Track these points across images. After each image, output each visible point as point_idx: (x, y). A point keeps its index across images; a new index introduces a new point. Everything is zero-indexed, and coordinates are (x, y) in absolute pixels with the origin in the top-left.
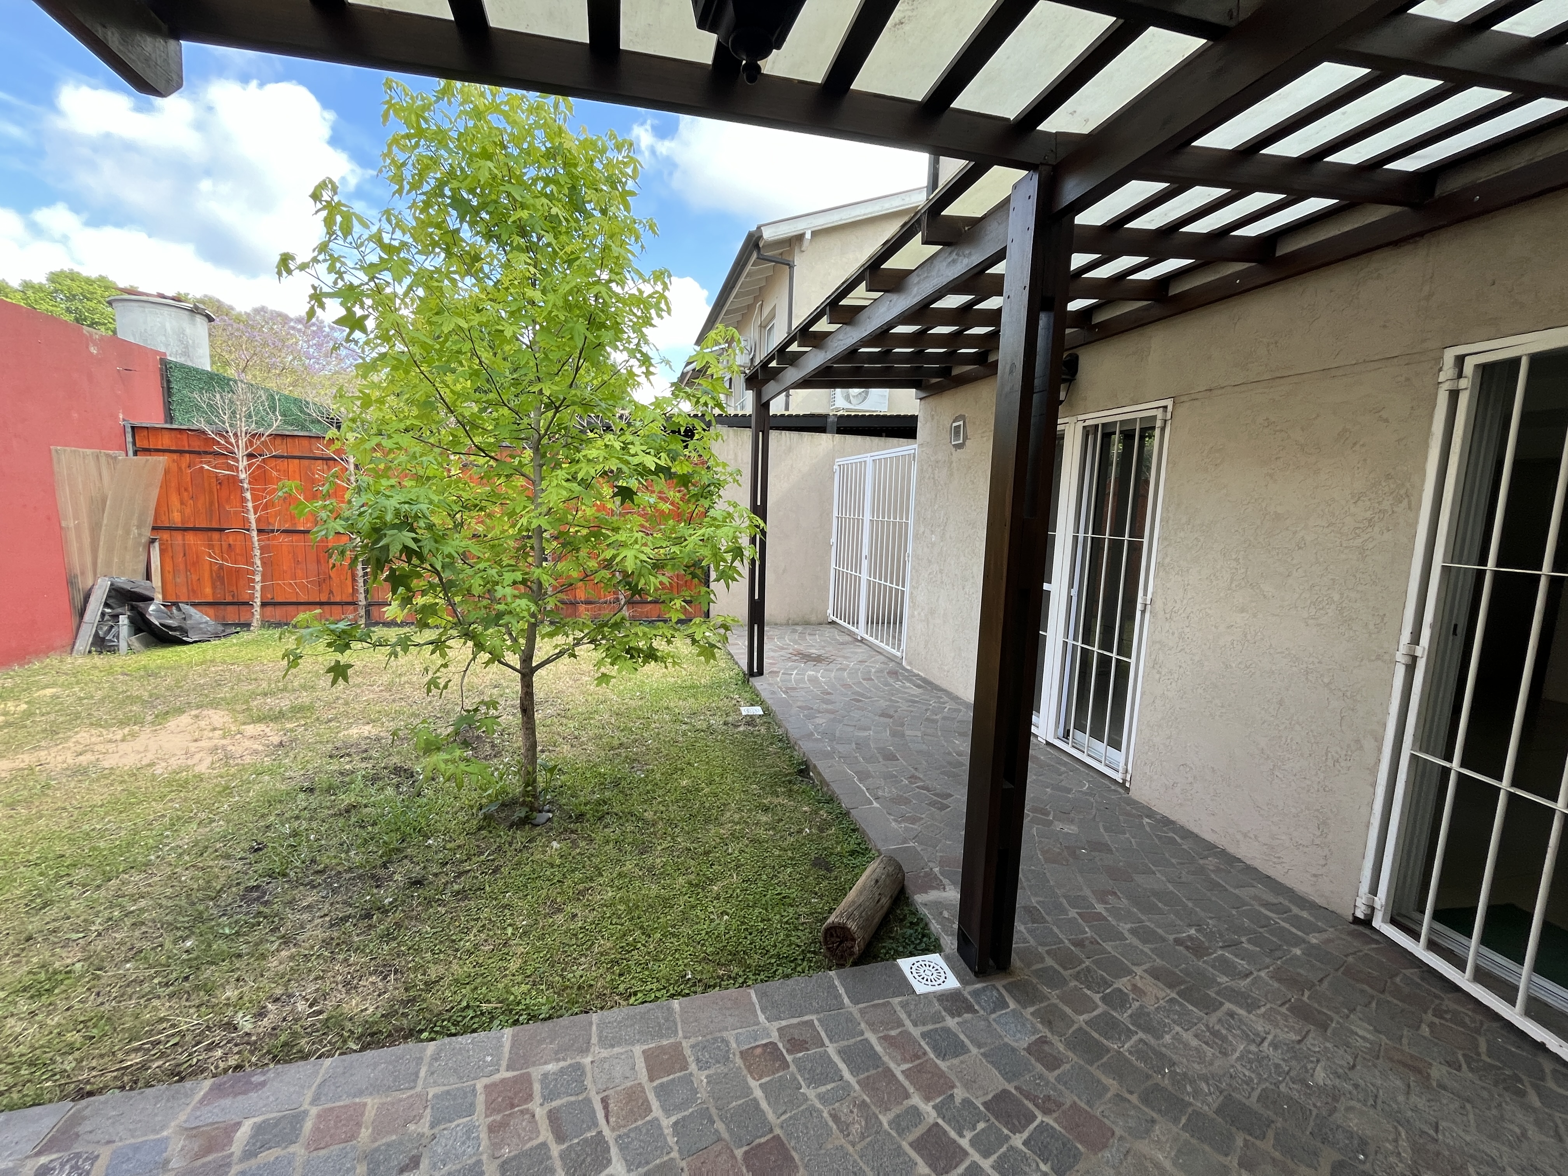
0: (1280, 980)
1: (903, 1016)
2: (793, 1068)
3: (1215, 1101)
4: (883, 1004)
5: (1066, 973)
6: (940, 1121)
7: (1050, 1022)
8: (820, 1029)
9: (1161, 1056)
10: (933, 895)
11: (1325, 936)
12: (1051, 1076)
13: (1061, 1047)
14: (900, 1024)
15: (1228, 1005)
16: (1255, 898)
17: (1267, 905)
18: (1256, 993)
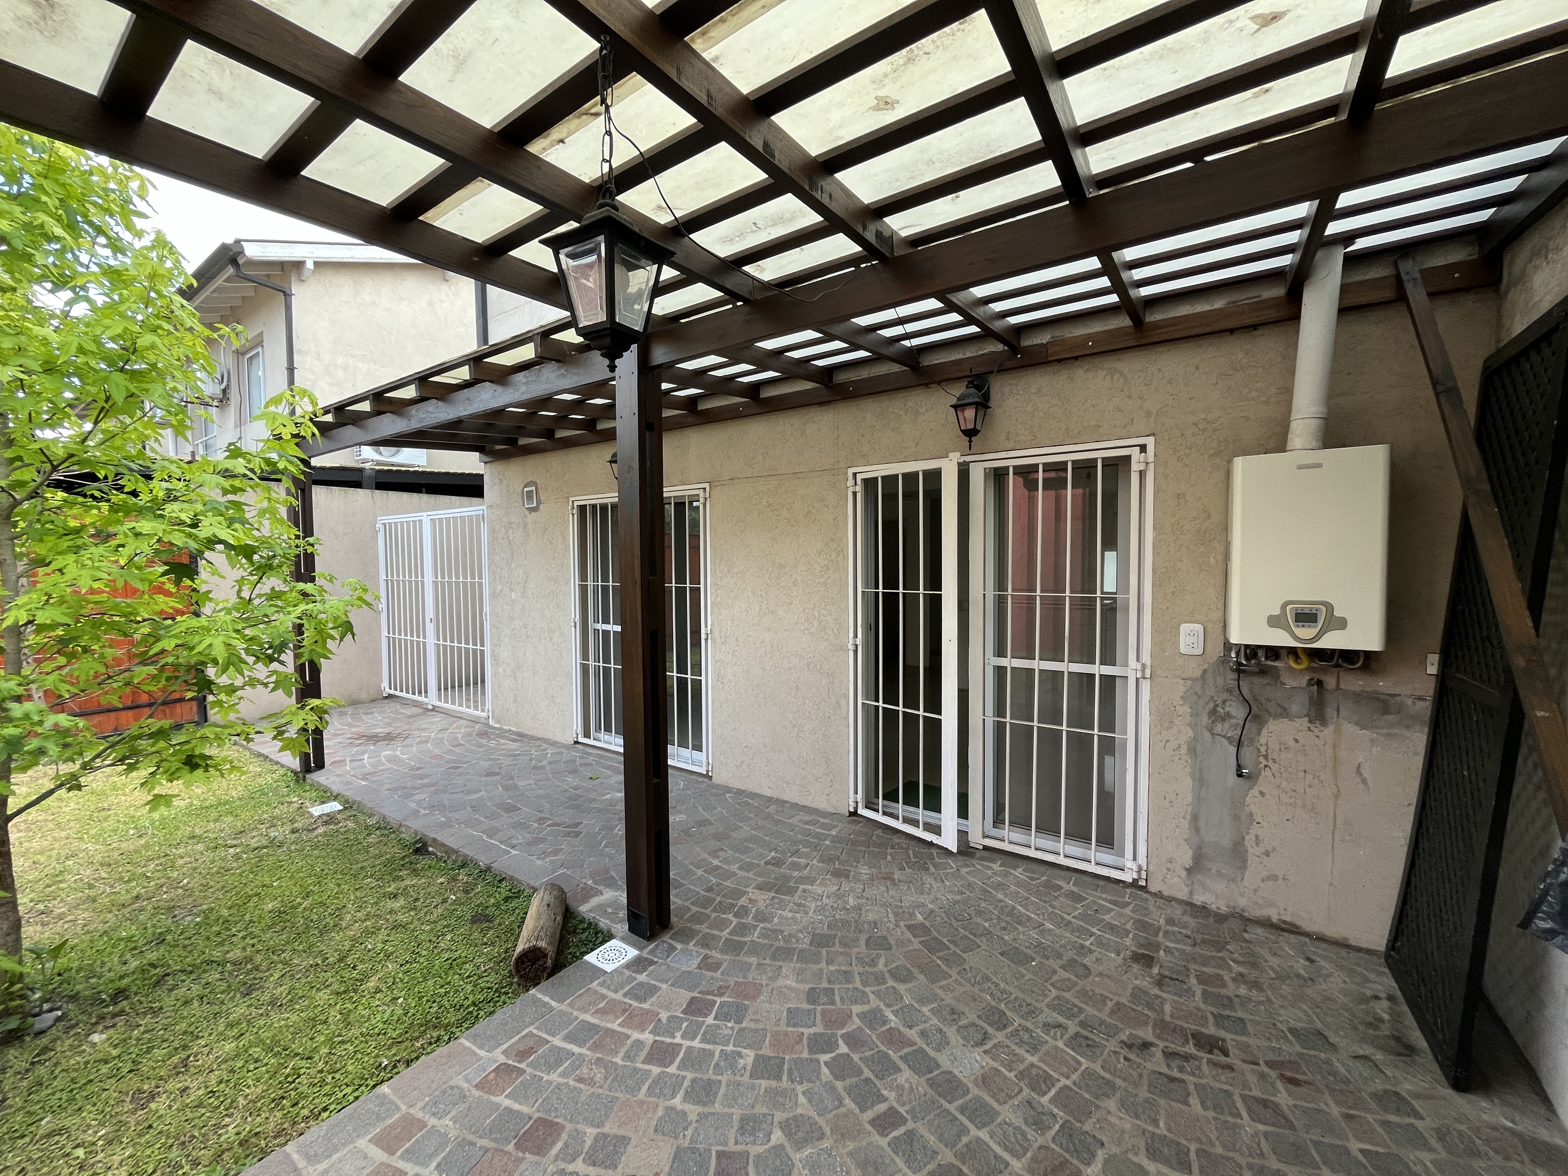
0: (823, 862)
1: (604, 991)
2: (529, 1070)
3: (807, 940)
4: (586, 991)
5: (707, 911)
6: (657, 1038)
7: (707, 945)
8: (539, 1034)
9: (774, 931)
10: (594, 901)
11: (838, 829)
12: (718, 974)
13: (719, 956)
14: (603, 997)
15: (802, 887)
16: (800, 821)
17: (806, 823)
18: (814, 874)
